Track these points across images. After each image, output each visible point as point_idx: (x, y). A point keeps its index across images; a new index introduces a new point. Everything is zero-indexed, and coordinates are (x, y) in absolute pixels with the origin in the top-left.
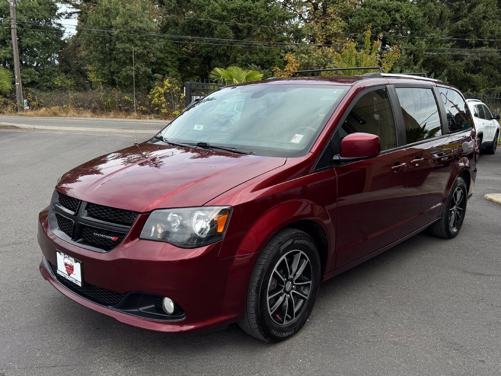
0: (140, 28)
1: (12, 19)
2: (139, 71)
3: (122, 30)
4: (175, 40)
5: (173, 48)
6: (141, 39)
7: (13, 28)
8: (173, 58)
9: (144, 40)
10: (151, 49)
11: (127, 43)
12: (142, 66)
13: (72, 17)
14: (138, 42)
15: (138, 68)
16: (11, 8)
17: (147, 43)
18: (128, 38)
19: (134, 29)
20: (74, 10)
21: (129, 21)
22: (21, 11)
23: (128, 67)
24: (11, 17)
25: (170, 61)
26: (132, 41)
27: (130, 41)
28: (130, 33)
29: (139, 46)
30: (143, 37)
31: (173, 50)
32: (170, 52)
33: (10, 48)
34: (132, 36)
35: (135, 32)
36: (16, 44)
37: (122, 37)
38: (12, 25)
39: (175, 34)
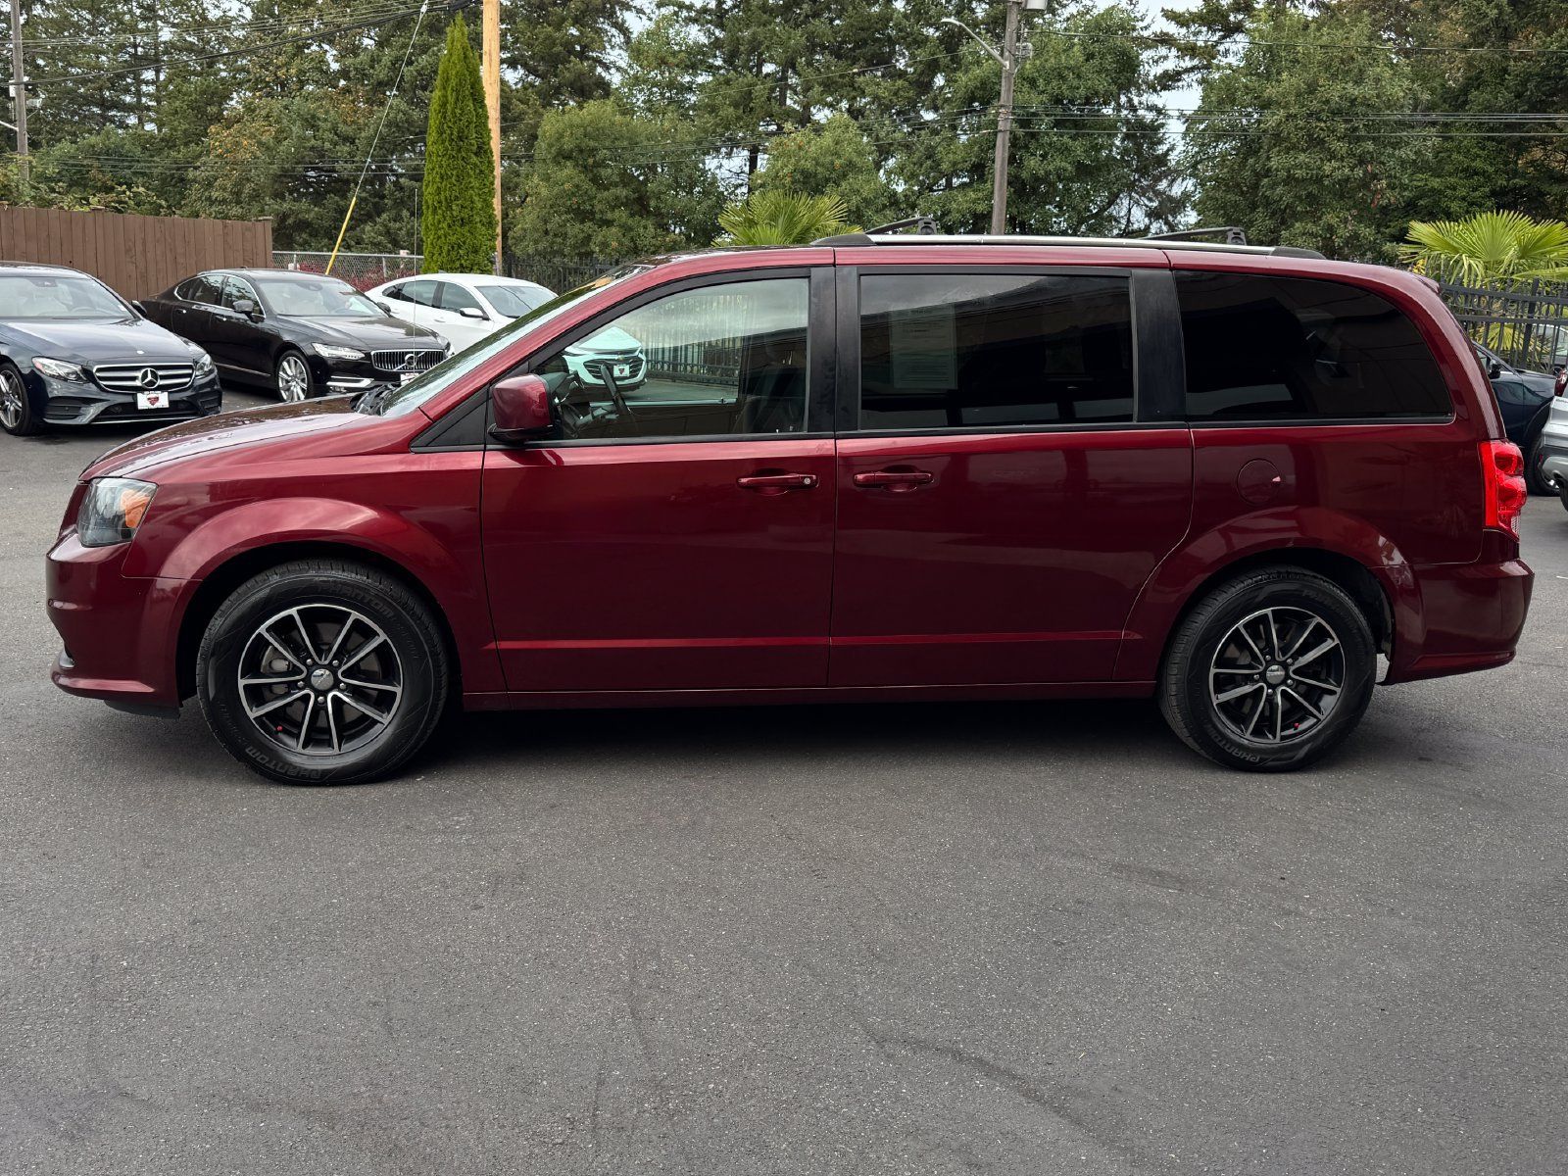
0: (1353, 101)
1: (1002, 106)
2: (1332, 235)
3: (1292, 111)
4: (1492, 130)
5: (1479, 156)
6: (1352, 137)
7: (1001, 131)
8: (1475, 190)
9: (1359, 139)
10: (1384, 164)
11: (1304, 151)
12: (1346, 221)
13: (1180, 84)
14: (1340, 147)
15: (1330, 229)
16: (1004, 75)
17: (1370, 146)
18: (1310, 136)
19: (1333, 105)
20: (1188, 63)
21: (1321, 82)
22: (1033, 82)
23: (1297, 225)
24: (1002, 102)
25: (1464, 199)
26: (1322, 142)
27: (1315, 142)
28: (1319, 120)
29: (1342, 159)
30: (1355, 129)
31: (1478, 164)
32: (1465, 170)
33: (988, 185)
34: (1322, 129)
35: (1333, 113)
36: (1002, 175)
37: (1289, 134)
38: (1000, 123)
39: (1489, 108)
